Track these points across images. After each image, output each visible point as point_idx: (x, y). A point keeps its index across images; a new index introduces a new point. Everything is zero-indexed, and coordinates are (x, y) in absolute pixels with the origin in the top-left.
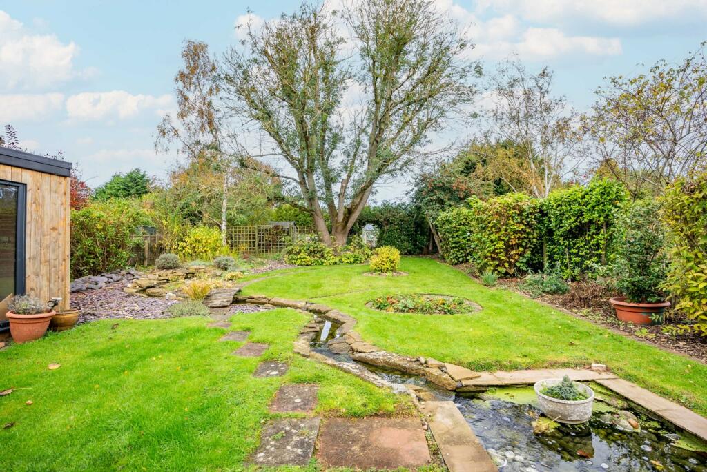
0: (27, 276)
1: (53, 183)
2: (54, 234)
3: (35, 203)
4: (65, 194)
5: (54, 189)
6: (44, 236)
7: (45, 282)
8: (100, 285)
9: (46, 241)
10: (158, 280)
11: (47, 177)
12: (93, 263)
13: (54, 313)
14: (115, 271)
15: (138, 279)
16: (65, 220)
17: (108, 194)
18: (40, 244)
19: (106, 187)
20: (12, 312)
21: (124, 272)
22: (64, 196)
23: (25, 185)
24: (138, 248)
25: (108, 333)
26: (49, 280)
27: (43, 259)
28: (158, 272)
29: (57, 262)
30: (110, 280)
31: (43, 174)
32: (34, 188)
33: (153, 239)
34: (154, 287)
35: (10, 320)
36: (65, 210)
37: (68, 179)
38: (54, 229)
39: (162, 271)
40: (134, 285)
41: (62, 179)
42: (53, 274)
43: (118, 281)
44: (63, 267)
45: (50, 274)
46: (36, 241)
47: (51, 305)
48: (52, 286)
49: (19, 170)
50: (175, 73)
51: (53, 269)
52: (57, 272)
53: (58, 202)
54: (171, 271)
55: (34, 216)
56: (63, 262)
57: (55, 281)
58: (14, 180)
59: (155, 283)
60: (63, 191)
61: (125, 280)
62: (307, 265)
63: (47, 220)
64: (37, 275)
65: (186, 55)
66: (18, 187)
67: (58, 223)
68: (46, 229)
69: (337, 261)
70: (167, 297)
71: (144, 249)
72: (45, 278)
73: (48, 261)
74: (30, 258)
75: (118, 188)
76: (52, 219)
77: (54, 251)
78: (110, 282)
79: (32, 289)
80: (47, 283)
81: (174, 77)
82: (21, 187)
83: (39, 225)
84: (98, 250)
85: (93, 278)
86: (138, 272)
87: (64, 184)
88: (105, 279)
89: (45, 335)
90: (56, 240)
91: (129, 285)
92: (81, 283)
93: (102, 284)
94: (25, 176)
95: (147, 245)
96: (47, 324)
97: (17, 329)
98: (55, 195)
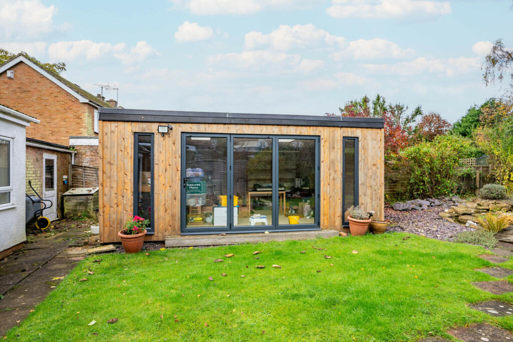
0: (359, 195)
1: (373, 134)
2: (374, 168)
3: (363, 149)
4: (381, 140)
5: (374, 138)
6: (369, 169)
7: (369, 200)
8: (423, 207)
9: (370, 173)
10: (476, 208)
11: (370, 131)
12: (422, 189)
13: (370, 220)
14: (440, 198)
15: (457, 206)
16: (380, 158)
17: (464, 127)
18: (366, 175)
19: (462, 121)
20: (350, 217)
21: (447, 199)
22: (380, 142)
23: (358, 138)
24: (468, 178)
25: (398, 242)
26: (372, 199)
27: (368, 185)
28: (480, 201)
29: (376, 187)
30: (433, 204)
31: (368, 129)
32: (363, 139)
33: (485, 169)
34: (470, 215)
35: (350, 222)
36: (381, 151)
37: (383, 130)
38: (374, 165)
39: (484, 201)
40: (451, 210)
41: (379, 130)
42: (374, 195)
43: (439, 206)
44: (380, 191)
45: (372, 195)
46: (364, 173)
47: (369, 215)
48: (373, 203)
49: (354, 129)
51: (374, 192)
52: (376, 194)
53: (377, 147)
54: (494, 201)
55: (363, 157)
56: (380, 188)
57: (375, 200)
58: (353, 136)
59: (472, 211)
60: (379, 139)
61: (445, 205)
63: (370, 159)
64: (365, 195)
66: (354, 140)
67: (377, 161)
68: (370, 165)
70: (467, 225)
71: (475, 179)
72: (369, 197)
73: (371, 187)
74: (361, 184)
75: (473, 120)
76: (373, 158)
77: (374, 180)
78: (432, 206)
79: (362, 204)
80: (371, 201)
82: (356, 139)
83: (366, 163)
84: (426, 179)
85: (420, 201)
86: (460, 200)
87: (380, 134)
88: (428, 203)
89: (365, 234)
90: (376, 173)
91: (446, 210)
92: (409, 204)
93: (425, 207)
94: (358, 133)
95: (478, 175)
96: (366, 227)
97: (352, 227)
98: (374, 142)
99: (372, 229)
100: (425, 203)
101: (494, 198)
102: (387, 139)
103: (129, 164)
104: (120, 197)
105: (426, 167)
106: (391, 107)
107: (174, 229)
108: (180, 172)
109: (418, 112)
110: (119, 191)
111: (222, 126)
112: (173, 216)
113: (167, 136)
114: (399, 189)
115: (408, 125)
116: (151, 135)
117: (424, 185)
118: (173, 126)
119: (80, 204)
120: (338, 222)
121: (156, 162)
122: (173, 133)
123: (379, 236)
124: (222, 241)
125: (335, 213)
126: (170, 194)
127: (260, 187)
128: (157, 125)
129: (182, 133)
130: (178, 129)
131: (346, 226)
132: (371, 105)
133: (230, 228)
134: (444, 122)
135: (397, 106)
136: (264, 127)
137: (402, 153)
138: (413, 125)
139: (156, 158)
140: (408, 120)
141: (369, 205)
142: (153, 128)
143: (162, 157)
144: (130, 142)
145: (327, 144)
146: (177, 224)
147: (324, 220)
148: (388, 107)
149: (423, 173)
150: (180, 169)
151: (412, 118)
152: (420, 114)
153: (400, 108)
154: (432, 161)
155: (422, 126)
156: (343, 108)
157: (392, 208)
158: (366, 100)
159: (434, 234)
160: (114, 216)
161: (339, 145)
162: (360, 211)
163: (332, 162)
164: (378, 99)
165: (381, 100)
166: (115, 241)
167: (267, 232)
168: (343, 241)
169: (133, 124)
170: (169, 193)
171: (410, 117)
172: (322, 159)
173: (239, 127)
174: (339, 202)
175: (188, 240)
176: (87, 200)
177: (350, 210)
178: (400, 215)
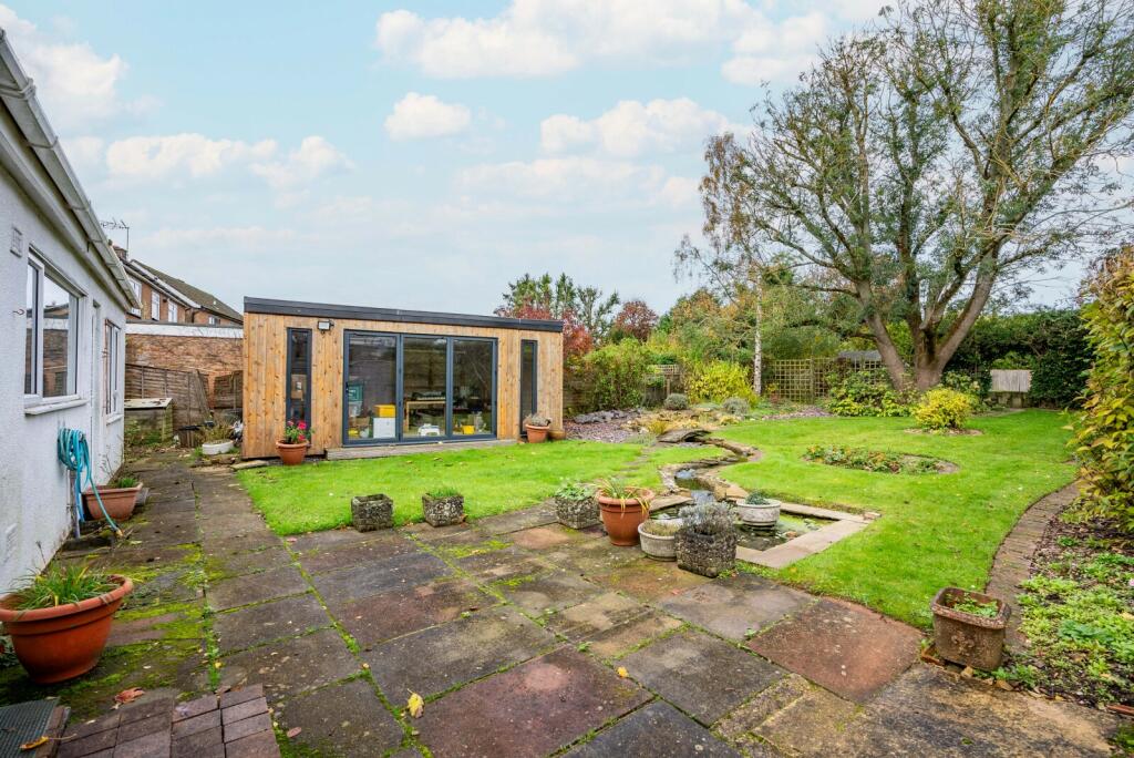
0: (538, 402)
1: (552, 337)
2: (553, 374)
3: (542, 353)
4: (559, 344)
5: (552, 341)
6: (548, 375)
7: (547, 407)
8: (606, 419)
9: (549, 379)
11: (549, 334)
12: (608, 399)
13: (548, 428)
14: (625, 409)
15: (641, 417)
16: (560, 363)
18: (545, 381)
19: (671, 313)
20: (529, 424)
21: (633, 410)
22: (559, 346)
23: (537, 341)
24: (658, 387)
26: (550, 406)
27: (546, 392)
28: (663, 412)
29: (555, 395)
30: (617, 416)
31: (547, 332)
32: (542, 342)
35: (528, 430)
36: (559, 356)
37: (562, 333)
38: (553, 370)
39: (667, 412)
41: (558, 334)
43: (623, 417)
44: (558, 398)
45: (551, 403)
46: (543, 379)
47: (547, 423)
48: (552, 412)
49: (532, 332)
50: (699, 181)
51: (552, 399)
52: (554, 401)
53: (556, 351)
55: (542, 363)
56: (559, 395)
57: (554, 407)
58: (531, 339)
61: (629, 417)
62: (852, 415)
63: (549, 364)
64: (543, 402)
65: (708, 156)
66: (533, 343)
67: (556, 366)
68: (548, 371)
69: (899, 411)
71: (665, 388)
72: (547, 404)
73: (550, 393)
74: (540, 391)
76: (552, 363)
77: (553, 386)
78: (616, 418)
79: (540, 411)
80: (549, 410)
81: (697, 187)
82: (535, 343)
83: (545, 368)
84: (612, 388)
85: (603, 413)
86: (645, 412)
87: (559, 338)
88: (612, 415)
89: (544, 441)
90: (554, 378)
91: (629, 422)
92: (592, 416)
93: (608, 419)
94: (536, 336)
95: (668, 386)
96: (544, 435)
97: (531, 435)
98: (553, 346)
99: (550, 437)
100: (609, 415)
101: (677, 409)
102: (568, 342)
103: (281, 365)
104: (270, 404)
105: (611, 374)
106: (580, 291)
107: (334, 441)
108: (341, 376)
109: (614, 300)
110: (268, 395)
111: (391, 324)
112: (333, 426)
113: (327, 333)
114: (584, 400)
115: (602, 317)
116: (309, 331)
117: (610, 395)
118: (335, 322)
119: (143, 422)
120: (516, 431)
121: (313, 362)
122: (334, 330)
123: (557, 443)
124: (391, 453)
125: (512, 421)
126: (330, 401)
127: (421, 396)
128: (316, 320)
129: (346, 330)
130: (341, 325)
131: (524, 435)
132: (553, 287)
133: (399, 439)
134: (651, 314)
135: (589, 291)
136: (438, 327)
137: (587, 358)
138: (607, 318)
139: (314, 358)
140: (602, 311)
141: (548, 413)
142: (311, 323)
143: (321, 358)
144: (282, 340)
145: (505, 347)
146: (339, 435)
147: (500, 429)
148: (576, 291)
149: (608, 382)
150: (342, 371)
151: (608, 308)
152: (617, 303)
153: (592, 294)
154: (618, 367)
155: (622, 317)
156: (515, 284)
157: (574, 421)
158: (546, 280)
159: (608, 440)
160: (261, 427)
161: (517, 349)
162: (539, 419)
163: (510, 367)
164: (563, 279)
165: (567, 281)
166: (263, 456)
167: (440, 443)
168: (522, 447)
169: (287, 318)
170: (329, 399)
171: (605, 306)
172: (499, 363)
173: (410, 325)
174: (517, 410)
175: (353, 452)
176: (156, 416)
177: (528, 418)
178: (581, 427)
